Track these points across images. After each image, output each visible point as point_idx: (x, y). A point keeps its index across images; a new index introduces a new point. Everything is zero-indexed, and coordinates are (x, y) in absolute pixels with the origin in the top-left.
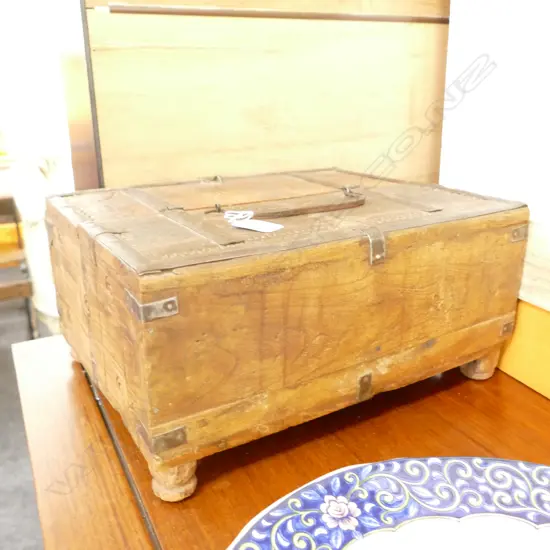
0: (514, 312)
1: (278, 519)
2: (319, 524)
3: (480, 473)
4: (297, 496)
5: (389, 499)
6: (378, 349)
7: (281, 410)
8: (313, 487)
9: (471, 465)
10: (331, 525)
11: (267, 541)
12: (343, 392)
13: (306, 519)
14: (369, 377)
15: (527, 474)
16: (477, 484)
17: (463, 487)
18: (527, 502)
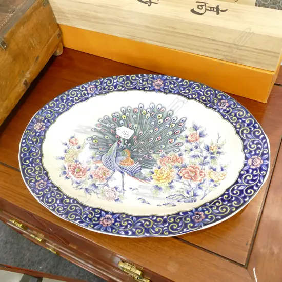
0: (59, 29)
1: (26, 138)
2: (36, 133)
3: (68, 95)
4: (27, 130)
5: (50, 116)
6: (23, 72)
7: (7, 108)
8: (30, 125)
9: (65, 94)
10: (39, 131)
11: (27, 144)
12: (20, 90)
13: (32, 133)
14: (26, 81)
15: (79, 89)
16: (69, 99)
17: (66, 102)
18: (82, 96)
